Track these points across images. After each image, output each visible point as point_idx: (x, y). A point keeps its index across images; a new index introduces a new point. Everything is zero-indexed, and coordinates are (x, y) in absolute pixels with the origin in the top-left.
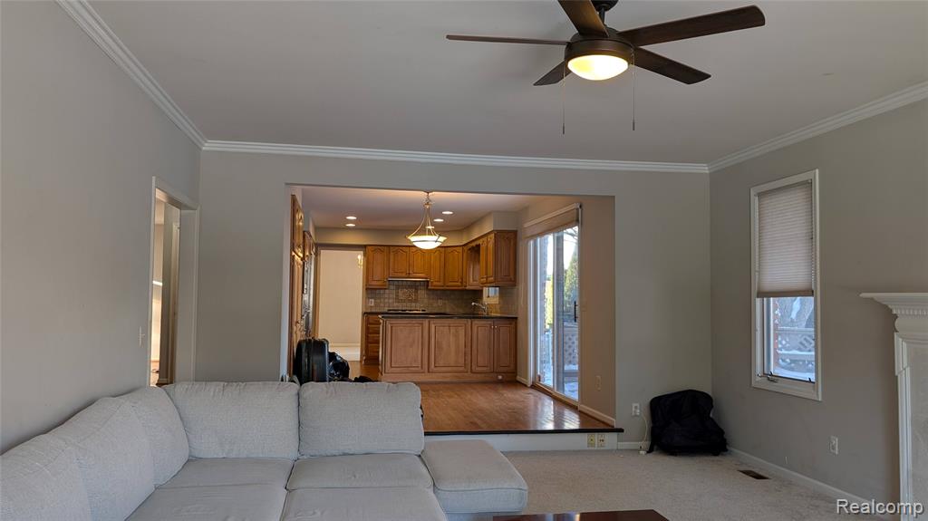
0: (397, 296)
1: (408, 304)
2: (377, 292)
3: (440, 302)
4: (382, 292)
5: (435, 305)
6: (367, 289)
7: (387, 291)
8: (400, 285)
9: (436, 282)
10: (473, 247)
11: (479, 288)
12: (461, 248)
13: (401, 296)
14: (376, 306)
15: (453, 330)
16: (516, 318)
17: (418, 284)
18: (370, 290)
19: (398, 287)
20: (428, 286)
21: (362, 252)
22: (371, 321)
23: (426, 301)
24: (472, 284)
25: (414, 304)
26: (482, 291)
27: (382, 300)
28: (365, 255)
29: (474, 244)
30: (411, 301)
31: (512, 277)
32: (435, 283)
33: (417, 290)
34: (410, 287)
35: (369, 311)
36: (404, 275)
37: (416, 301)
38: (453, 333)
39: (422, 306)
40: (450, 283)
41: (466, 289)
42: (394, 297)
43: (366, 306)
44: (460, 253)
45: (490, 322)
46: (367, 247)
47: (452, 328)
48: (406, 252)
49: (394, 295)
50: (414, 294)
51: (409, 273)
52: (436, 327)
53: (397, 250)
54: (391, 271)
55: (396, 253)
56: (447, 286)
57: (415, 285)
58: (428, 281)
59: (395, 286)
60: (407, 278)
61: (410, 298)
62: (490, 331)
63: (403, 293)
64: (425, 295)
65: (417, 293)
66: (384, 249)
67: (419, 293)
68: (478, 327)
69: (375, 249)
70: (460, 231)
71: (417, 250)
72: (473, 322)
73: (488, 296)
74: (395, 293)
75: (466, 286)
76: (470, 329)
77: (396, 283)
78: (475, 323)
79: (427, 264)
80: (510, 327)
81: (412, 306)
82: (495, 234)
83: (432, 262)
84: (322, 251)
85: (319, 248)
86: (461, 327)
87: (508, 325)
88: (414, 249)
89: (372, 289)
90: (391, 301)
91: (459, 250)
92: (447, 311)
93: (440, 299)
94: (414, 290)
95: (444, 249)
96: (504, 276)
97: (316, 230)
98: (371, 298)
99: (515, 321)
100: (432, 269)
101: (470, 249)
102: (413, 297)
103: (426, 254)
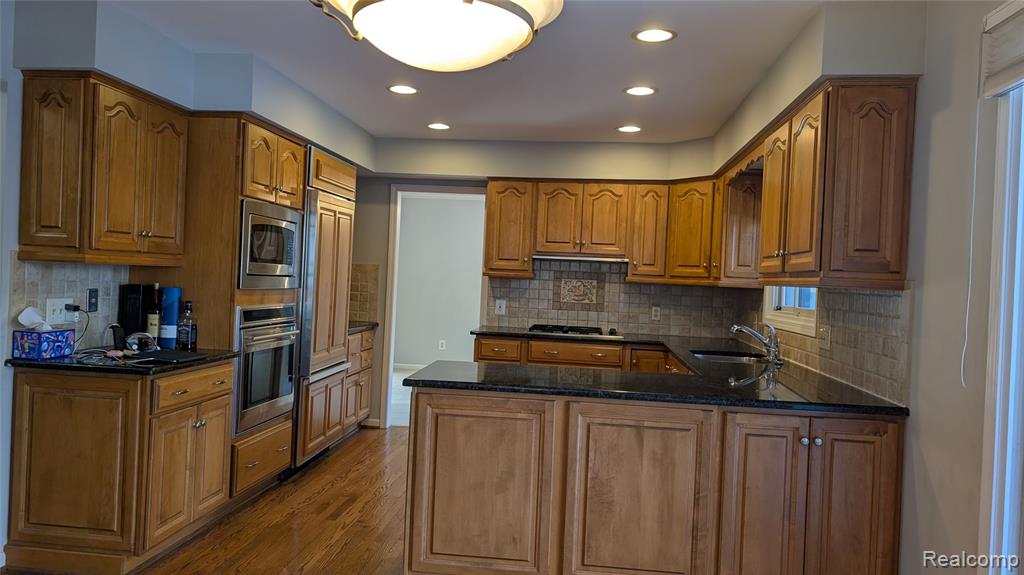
0: (557, 294)
1: (582, 314)
2: (514, 284)
3: (656, 313)
4: (524, 284)
5: (643, 318)
6: (492, 278)
7: (536, 283)
8: (564, 270)
9: (644, 266)
10: (741, 174)
11: (753, 284)
12: (709, 184)
13: (567, 296)
14: (511, 314)
16: (904, 413)
17: (605, 268)
18: (499, 279)
19: (558, 277)
20: (626, 274)
21: (484, 197)
22: (486, 352)
23: (623, 308)
24: (734, 272)
25: (593, 315)
26: (760, 292)
27: (524, 302)
28: (489, 205)
29: (743, 166)
30: (587, 308)
31: (889, 254)
32: (642, 269)
33: (601, 282)
34: (589, 275)
35: (495, 327)
36: (569, 248)
37: (599, 307)
38: (654, 453)
39: (612, 319)
40: (680, 269)
41: (720, 285)
42: (551, 296)
43: (488, 314)
44: (705, 194)
45: (795, 422)
46: (491, 184)
47: (648, 434)
48: (576, 195)
49: (551, 293)
50: (594, 291)
51: (582, 245)
52: (589, 426)
53: (554, 191)
54: (540, 239)
55: (552, 196)
56: (673, 277)
57: (597, 273)
58: (627, 263)
59: (552, 273)
60: (575, 254)
61: (587, 301)
62: (794, 453)
63: (570, 290)
64: (622, 295)
65: (603, 288)
66: (525, 188)
67: (607, 289)
68: (748, 435)
69: (507, 189)
70: (707, 140)
71: (601, 191)
72: (730, 416)
73: (779, 308)
74: (551, 287)
75: (718, 279)
76: (719, 443)
77: (555, 267)
78: (734, 419)
79: (624, 224)
80: (873, 443)
81: (590, 319)
82: (828, 96)
83: (637, 216)
84: (400, 194)
85: (393, 188)
86: (684, 433)
87: (867, 435)
88: (595, 188)
89: (501, 278)
90: (543, 305)
91: (707, 187)
92: (672, 333)
93: (656, 306)
94: (595, 283)
95: (667, 187)
96: (857, 250)
97: (378, 143)
98: (499, 298)
99: (890, 425)
100: (636, 236)
101: (732, 183)
102: (594, 298)
103: (624, 199)
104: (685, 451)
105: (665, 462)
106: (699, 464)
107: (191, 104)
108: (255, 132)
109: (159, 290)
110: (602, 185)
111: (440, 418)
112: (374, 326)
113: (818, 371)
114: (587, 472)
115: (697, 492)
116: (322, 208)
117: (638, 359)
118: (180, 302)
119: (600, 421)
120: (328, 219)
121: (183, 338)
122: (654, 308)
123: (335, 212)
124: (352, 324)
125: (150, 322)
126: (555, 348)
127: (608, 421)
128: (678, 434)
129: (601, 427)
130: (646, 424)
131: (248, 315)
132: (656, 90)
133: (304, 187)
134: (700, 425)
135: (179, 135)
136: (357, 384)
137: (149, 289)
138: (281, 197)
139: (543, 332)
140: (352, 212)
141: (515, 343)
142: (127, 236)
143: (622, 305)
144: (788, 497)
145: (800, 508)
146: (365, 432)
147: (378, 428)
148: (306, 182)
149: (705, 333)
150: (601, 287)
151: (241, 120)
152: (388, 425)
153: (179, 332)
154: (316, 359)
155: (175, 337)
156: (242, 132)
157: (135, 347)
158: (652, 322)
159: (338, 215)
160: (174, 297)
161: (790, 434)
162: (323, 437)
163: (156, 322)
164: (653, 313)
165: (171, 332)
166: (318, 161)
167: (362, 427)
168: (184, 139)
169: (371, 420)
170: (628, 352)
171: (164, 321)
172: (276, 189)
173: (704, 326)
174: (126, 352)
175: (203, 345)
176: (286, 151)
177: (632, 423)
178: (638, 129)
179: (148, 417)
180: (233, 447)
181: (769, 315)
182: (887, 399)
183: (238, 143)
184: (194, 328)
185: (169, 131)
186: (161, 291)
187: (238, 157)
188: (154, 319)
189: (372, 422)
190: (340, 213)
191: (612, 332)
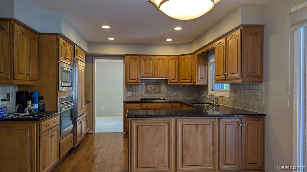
0: (147, 89)
1: (154, 95)
2: (134, 87)
3: (175, 93)
4: (137, 87)
5: (172, 95)
6: (126, 85)
7: (140, 86)
8: (148, 82)
9: (172, 80)
11: (205, 84)
12: (191, 56)
13: (150, 90)
14: (133, 96)
15: (200, 129)
16: (265, 115)
17: (160, 81)
18: (129, 86)
19: (147, 84)
20: (167, 82)
21: (122, 61)
22: (128, 108)
23: (166, 92)
25: (157, 95)
26: (207, 86)
27: (137, 92)
28: (124, 63)
30: (156, 93)
31: (259, 73)
32: (172, 81)
33: (159, 85)
34: (156, 83)
35: (128, 100)
36: (151, 75)
37: (159, 93)
38: (201, 132)
39: (163, 96)
40: (183, 80)
41: (196, 84)
42: (145, 90)
43: (126, 96)
44: (190, 59)
45: (238, 120)
46: (126, 57)
47: (199, 127)
48: (152, 60)
49: (145, 89)
50: (158, 88)
51: (155, 74)
52: (182, 125)
53: (146, 58)
54: (142, 73)
55: (145, 60)
56: (180, 83)
57: (158, 82)
58: (168, 79)
59: (145, 83)
60: (153, 77)
61: (156, 91)
62: (238, 129)
63: (150, 88)
64: (165, 89)
65: (160, 87)
66: (137, 58)
67: (161, 87)
68: (225, 124)
69: (131, 58)
70: (190, 43)
71: (159, 58)
72: (221, 120)
73: (213, 90)
74: (145, 87)
75: (196, 83)
76: (218, 127)
77: (146, 81)
78: (222, 120)
79: (166, 68)
80: (257, 124)
81: (157, 96)
82: (241, 30)
83: (170, 66)
84: (95, 60)
85: (93, 58)
86: (208, 125)
87: (256, 122)
88: (158, 57)
89: (130, 85)
90: (143, 93)
91: (190, 57)
92: (180, 99)
93: (175, 91)
94: (158, 85)
95: (178, 57)
96: (251, 72)
97: (90, 44)
98: (129, 91)
99: (261, 119)
100: (170, 71)
101: (199, 55)
102: (157, 90)
103: (166, 61)
104: (209, 130)
105: (204, 134)
106: (213, 134)
107: (40, 30)
108: (61, 40)
109: (31, 93)
110: (159, 56)
111: (138, 127)
112: (89, 102)
113: (231, 106)
114: (182, 139)
115: (213, 142)
116: (79, 65)
117: (173, 106)
118: (39, 97)
119: (185, 124)
120: (80, 68)
121: (41, 108)
122: (175, 92)
123: (81, 66)
124: (85, 101)
125: (28, 104)
126: (149, 105)
127: (187, 124)
128: (207, 126)
129: (186, 125)
130: (198, 124)
131: (62, 100)
132: (183, 28)
133: (73, 58)
134: (213, 123)
135: (36, 41)
136: (86, 120)
137: (27, 93)
138: (68, 61)
139: (144, 101)
140: (85, 66)
141: (138, 104)
142: (23, 75)
143: (165, 92)
144: (236, 141)
145: (240, 143)
146: (89, 135)
147: (92, 134)
148: (74, 56)
149: (189, 98)
150: (159, 87)
151: (57, 36)
152: (95, 133)
153: (39, 106)
154: (79, 113)
155: (38, 108)
156: (58, 40)
157: (28, 112)
158: (174, 96)
159: (82, 67)
160: (36, 95)
161: (236, 123)
162: (80, 138)
163: (31, 103)
164: (174, 93)
165: (36, 106)
166: (77, 50)
167: (87, 134)
168: (37, 42)
169: (90, 131)
170: (170, 105)
171: (33, 103)
172: (67, 59)
173: (189, 96)
174: (26, 114)
175: (47, 110)
176: (68, 47)
177: (194, 124)
178: (172, 40)
179: (39, 134)
180: (60, 142)
181: (210, 92)
182: (258, 112)
183: (57, 44)
184: (44, 105)
185: (33, 39)
186: (32, 93)
187: (57, 48)
188: (30, 102)
189: (90, 132)
190: (82, 66)
191: (164, 99)
